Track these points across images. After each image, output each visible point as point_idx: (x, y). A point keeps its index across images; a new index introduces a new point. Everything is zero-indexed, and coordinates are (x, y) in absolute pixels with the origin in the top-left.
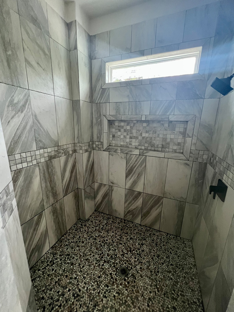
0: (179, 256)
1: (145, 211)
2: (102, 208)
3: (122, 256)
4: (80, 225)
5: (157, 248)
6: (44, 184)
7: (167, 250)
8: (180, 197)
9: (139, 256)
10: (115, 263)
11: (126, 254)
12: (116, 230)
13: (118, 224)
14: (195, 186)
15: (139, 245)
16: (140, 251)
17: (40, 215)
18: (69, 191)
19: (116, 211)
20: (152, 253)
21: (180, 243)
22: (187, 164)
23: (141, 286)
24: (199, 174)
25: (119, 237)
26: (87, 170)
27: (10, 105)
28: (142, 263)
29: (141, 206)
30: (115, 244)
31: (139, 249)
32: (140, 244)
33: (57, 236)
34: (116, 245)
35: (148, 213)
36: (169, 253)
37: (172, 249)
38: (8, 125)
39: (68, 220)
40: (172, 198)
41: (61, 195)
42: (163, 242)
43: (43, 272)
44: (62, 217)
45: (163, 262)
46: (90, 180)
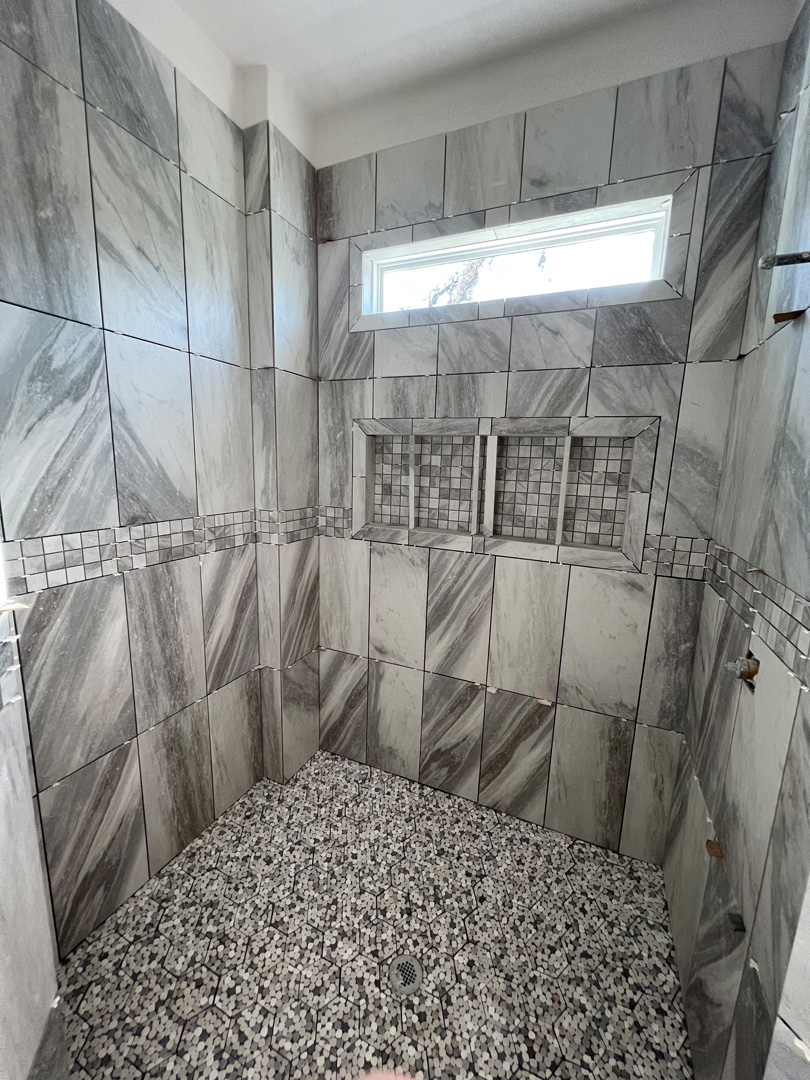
0: (612, 925)
1: (493, 751)
2: (341, 743)
3: (405, 916)
4: (261, 801)
5: (534, 889)
6: (140, 644)
7: (570, 900)
8: (616, 704)
9: (467, 920)
10: (378, 940)
11: (419, 910)
12: (388, 822)
13: (397, 800)
14: (665, 665)
15: (470, 880)
16: (469, 898)
17: (121, 755)
18: (228, 673)
19: (391, 752)
20: (514, 910)
21: (619, 875)
22: (634, 586)
23: (468, 1031)
24: (676, 621)
25: (398, 845)
26: (293, 603)
27: (38, 374)
28: (476, 943)
29: (477, 734)
30: (382, 870)
31: (468, 893)
32: (474, 873)
33: (179, 833)
34: (385, 876)
35: (503, 759)
36: (577, 909)
37: (590, 896)
38: (25, 437)
39: (222, 780)
40: (587, 705)
41: (200, 685)
42: (558, 869)
43: (118, 966)
44: (199, 765)
45: (552, 944)
46: (304, 639)
